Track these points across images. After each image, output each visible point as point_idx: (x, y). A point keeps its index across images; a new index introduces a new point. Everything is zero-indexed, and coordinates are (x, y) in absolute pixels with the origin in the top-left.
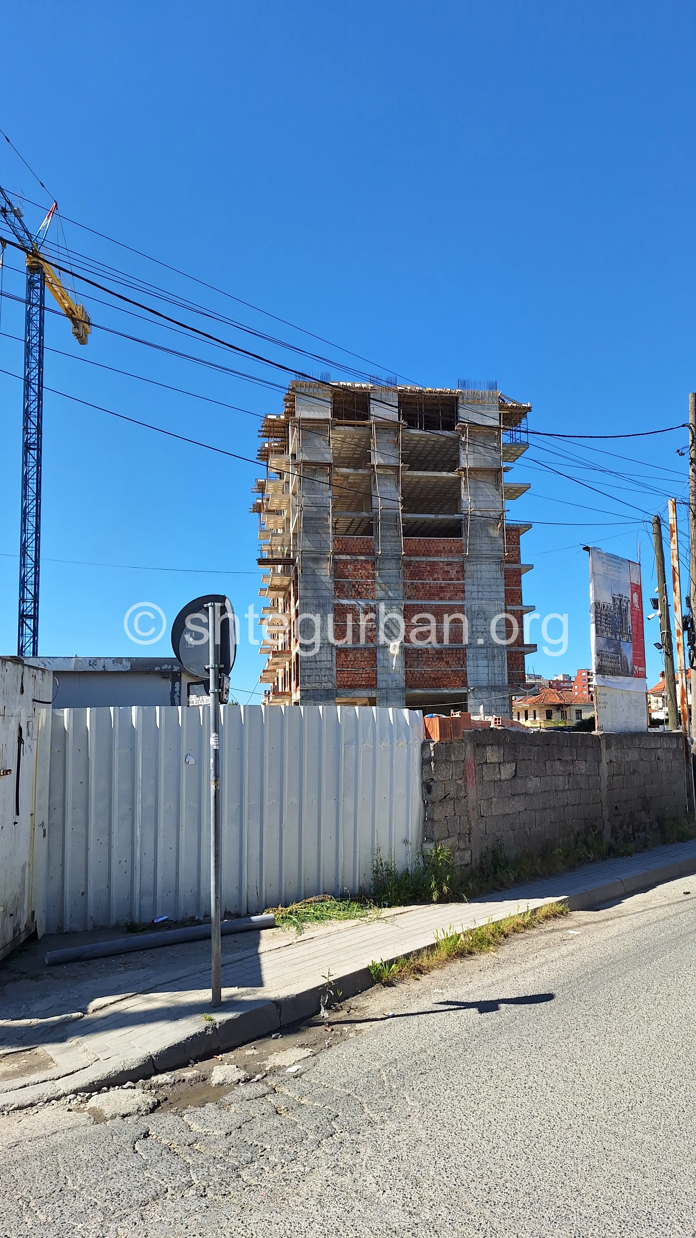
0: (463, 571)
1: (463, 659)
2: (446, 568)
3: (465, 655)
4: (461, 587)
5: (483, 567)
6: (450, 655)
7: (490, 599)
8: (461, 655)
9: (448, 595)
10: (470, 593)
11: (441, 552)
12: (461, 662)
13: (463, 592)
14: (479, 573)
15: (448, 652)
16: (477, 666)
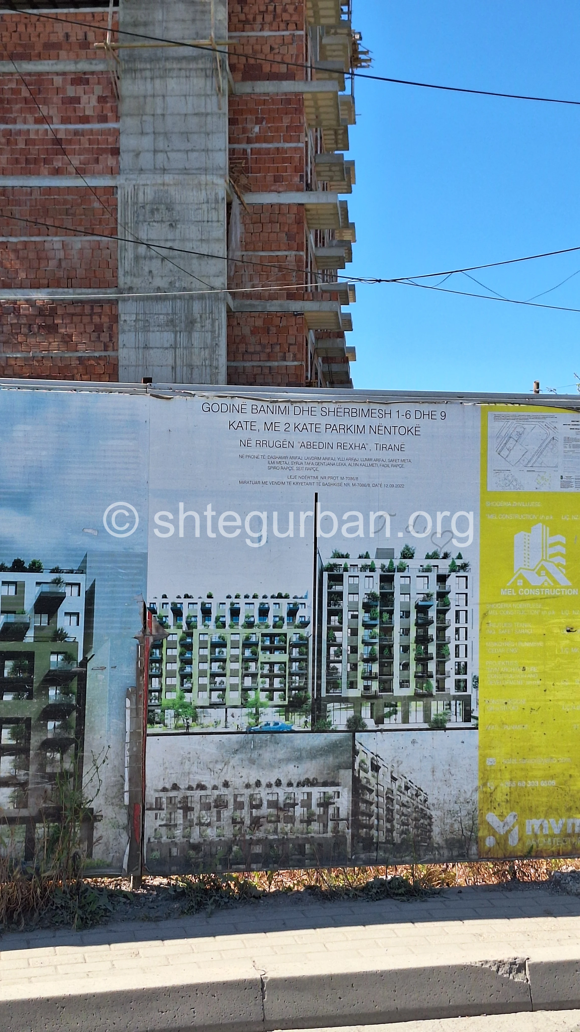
0: (116, 97)
1: (110, 328)
2: (71, 91)
3: (115, 318)
4: (111, 139)
5: (172, 84)
6: (76, 319)
7: (185, 171)
8: (105, 319)
9: (76, 161)
10: (132, 154)
11: (56, 46)
12: (105, 337)
13: (116, 152)
14: (159, 100)
15: (71, 310)
16: (146, 347)
